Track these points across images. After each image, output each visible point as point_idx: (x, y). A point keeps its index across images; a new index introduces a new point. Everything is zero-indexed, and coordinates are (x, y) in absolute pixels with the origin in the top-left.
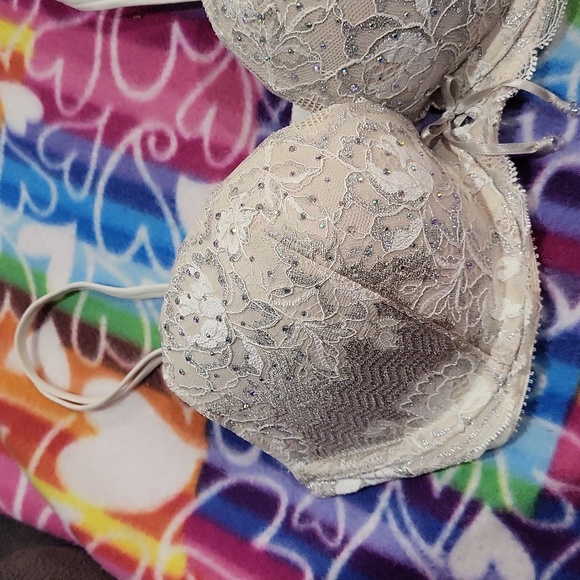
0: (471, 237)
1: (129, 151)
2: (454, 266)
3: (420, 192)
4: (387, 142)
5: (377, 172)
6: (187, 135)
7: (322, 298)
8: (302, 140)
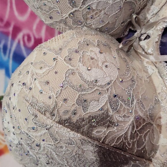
0: (140, 102)
1: (19, 42)
2: (127, 119)
3: (108, 80)
4: (93, 51)
5: (83, 69)
6: (37, 37)
7: (51, 134)
8: (50, 50)
